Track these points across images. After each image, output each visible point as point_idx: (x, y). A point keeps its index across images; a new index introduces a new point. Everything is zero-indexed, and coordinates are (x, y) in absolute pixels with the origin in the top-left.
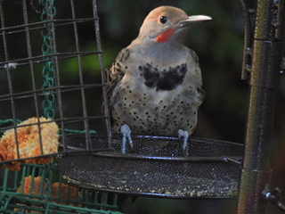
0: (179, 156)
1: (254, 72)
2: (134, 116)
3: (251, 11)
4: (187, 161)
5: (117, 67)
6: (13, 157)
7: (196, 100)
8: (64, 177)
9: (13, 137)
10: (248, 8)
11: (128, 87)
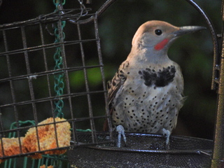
0: (162, 149)
1: (221, 84)
2: (131, 114)
3: (218, 35)
4: (168, 154)
5: (120, 73)
6: (35, 150)
8: (72, 166)
9: (35, 134)
10: (216, 33)
11: (130, 88)
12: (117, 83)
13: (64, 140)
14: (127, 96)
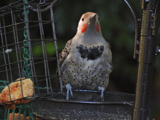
0: (99, 101)
1: (141, 54)
2: (74, 78)
3: (139, 20)
4: (103, 104)
5: (65, 50)
8: (34, 113)
10: (137, 18)
11: (72, 60)
12: (63, 56)
13: (28, 92)
14: (70, 66)
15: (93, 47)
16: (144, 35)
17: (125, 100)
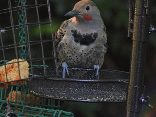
0: (94, 79)
1: (134, 33)
2: (70, 58)
4: (98, 82)
5: (60, 31)
6: (4, 81)
7: (103, 50)
8: (31, 91)
9: (4, 70)
11: (65, 42)
12: (58, 37)
13: (25, 74)
15: (87, 34)
16: (138, 14)
17: (120, 78)
